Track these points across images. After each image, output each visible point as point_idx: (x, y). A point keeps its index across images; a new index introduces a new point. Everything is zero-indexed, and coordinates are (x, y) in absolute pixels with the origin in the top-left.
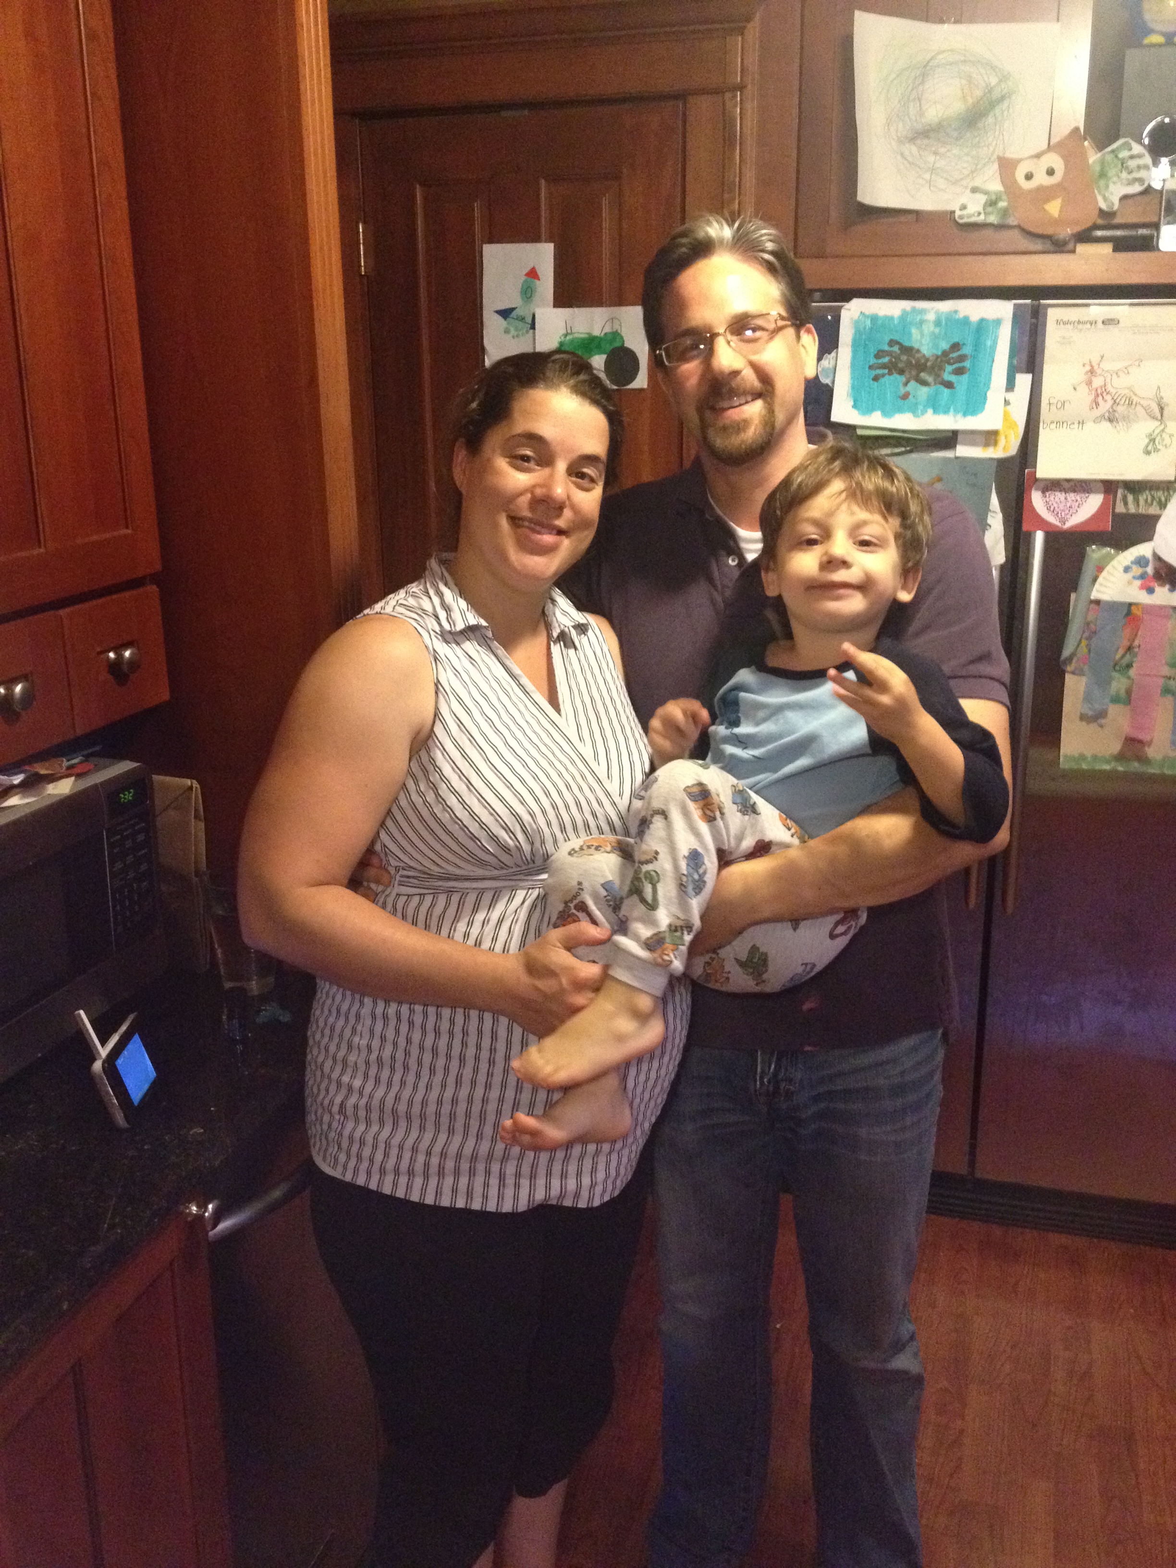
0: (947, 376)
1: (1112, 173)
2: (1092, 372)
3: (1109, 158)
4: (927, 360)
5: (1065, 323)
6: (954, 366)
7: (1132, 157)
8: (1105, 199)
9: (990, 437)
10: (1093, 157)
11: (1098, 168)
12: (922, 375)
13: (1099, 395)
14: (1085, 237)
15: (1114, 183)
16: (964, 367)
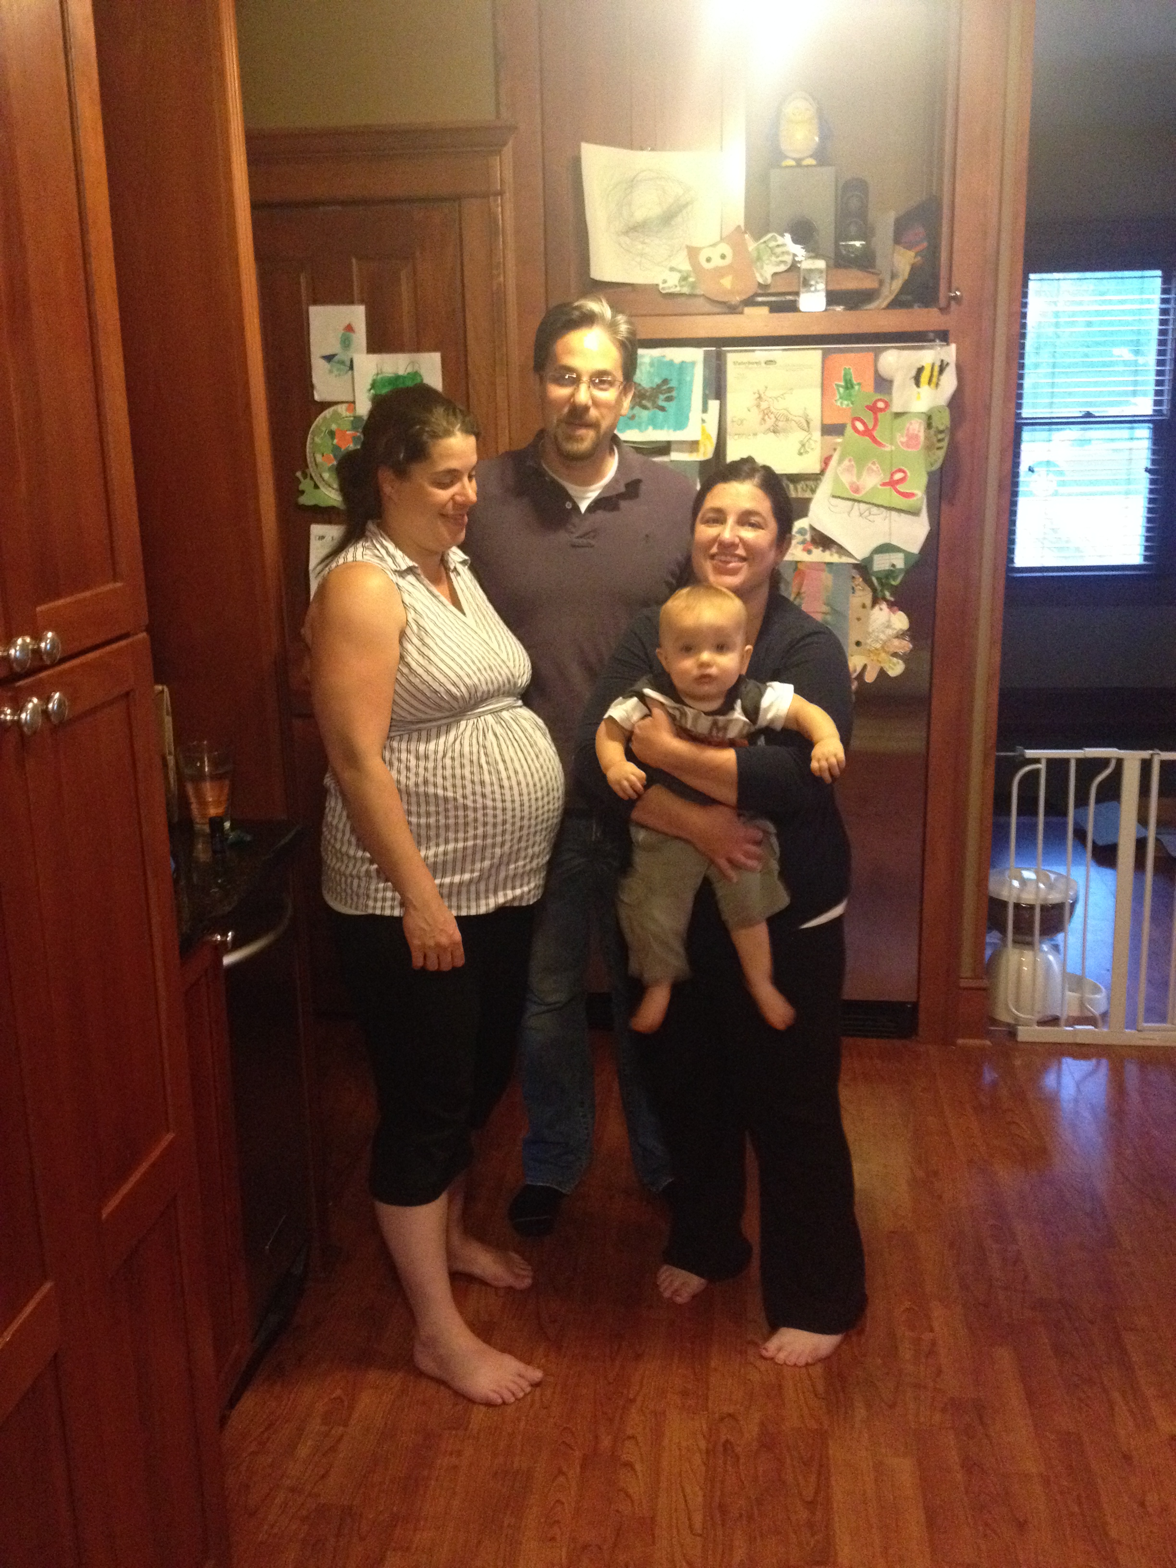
0: (661, 403)
1: (765, 258)
2: (760, 397)
3: (763, 246)
4: (647, 391)
5: (740, 364)
6: (666, 395)
7: (778, 246)
8: (762, 276)
9: (693, 446)
10: (752, 246)
11: (755, 254)
12: (644, 402)
13: (766, 414)
14: (750, 302)
15: (767, 264)
16: (672, 396)
